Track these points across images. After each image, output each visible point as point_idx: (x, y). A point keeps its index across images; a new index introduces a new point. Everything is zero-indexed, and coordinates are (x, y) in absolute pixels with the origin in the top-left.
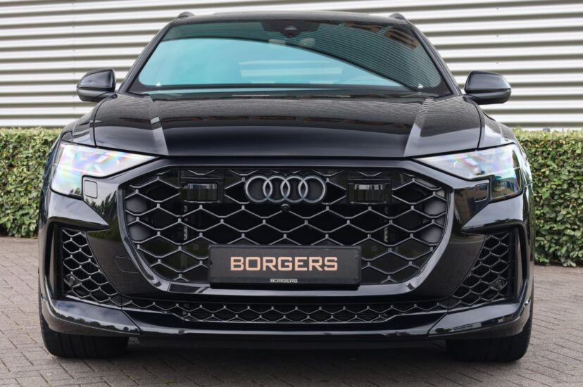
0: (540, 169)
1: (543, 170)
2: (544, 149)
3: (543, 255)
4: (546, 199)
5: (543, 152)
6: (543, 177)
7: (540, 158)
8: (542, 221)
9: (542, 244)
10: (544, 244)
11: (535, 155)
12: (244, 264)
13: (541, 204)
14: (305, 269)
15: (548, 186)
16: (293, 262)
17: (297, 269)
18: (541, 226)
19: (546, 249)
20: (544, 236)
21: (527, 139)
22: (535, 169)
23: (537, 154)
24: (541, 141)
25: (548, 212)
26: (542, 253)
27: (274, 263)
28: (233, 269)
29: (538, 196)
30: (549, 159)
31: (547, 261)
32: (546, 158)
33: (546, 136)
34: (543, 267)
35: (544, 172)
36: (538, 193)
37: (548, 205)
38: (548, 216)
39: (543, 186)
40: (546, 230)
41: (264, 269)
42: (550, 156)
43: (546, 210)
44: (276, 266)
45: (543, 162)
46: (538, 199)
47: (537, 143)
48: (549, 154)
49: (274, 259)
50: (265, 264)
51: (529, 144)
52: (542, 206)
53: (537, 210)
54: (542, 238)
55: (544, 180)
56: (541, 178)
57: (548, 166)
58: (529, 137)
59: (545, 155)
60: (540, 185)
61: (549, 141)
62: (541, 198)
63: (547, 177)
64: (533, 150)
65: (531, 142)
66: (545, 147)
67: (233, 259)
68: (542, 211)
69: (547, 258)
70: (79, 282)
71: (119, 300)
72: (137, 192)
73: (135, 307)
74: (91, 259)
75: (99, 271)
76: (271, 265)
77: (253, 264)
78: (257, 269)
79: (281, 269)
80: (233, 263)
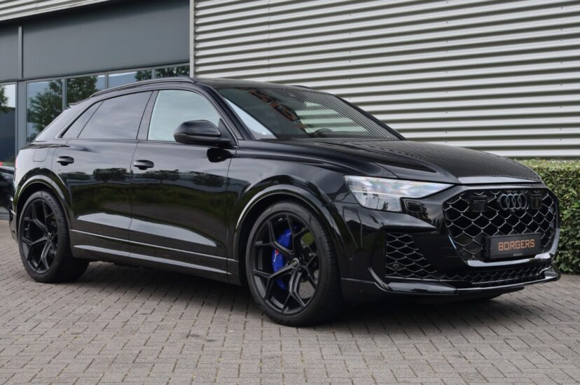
2: (567, 178)
5: (566, 181)
12: (504, 246)
16: (520, 243)
17: (522, 247)
24: (564, 172)
28: (499, 250)
32: (568, 186)
40: (569, 245)
41: (511, 249)
44: (515, 247)
47: (562, 173)
48: (570, 182)
49: (514, 242)
50: (511, 246)
54: (567, 252)
59: (568, 183)
61: (570, 172)
66: (567, 176)
67: (499, 243)
70: (403, 267)
71: (437, 275)
72: (451, 206)
73: (447, 279)
74: (417, 251)
75: (423, 258)
76: (513, 246)
77: (507, 246)
78: (508, 249)
79: (517, 248)
80: (500, 246)
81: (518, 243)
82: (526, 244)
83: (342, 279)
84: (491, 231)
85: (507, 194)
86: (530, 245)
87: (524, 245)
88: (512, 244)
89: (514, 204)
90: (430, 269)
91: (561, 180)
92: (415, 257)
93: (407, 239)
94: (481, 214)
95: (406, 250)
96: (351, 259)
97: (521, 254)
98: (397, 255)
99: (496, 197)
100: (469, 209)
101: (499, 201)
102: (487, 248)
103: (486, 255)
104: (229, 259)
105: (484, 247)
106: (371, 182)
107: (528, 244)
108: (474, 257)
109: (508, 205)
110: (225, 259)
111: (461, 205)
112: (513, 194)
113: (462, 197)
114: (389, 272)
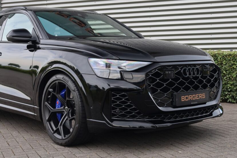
0: (232, 66)
1: (233, 66)
2: (234, 58)
3: (233, 100)
4: (235, 77)
5: (233, 59)
6: (233, 69)
7: (232, 61)
8: (233, 86)
9: (233, 95)
10: (234, 95)
11: (230, 60)
12: (185, 98)
13: (232, 80)
14: (198, 98)
15: (235, 73)
16: (196, 96)
17: (197, 99)
18: (233, 88)
19: (235, 97)
20: (234, 92)
21: (226, 54)
22: (230, 66)
23: (231, 60)
24: (232, 55)
25: (235, 83)
26: (233, 99)
27: (192, 97)
28: (182, 101)
29: (231, 77)
30: (235, 62)
31: (235, 102)
32: (234, 61)
33: (234, 53)
34: (234, 104)
35: (234, 67)
36: (231, 75)
37: (235, 80)
38: (235, 84)
39: (233, 72)
40: (234, 90)
41: (190, 100)
42: (236, 61)
43: (235, 82)
44: (192, 98)
45: (233, 63)
46: (231, 78)
47: (231, 56)
48: (235, 60)
49: (191, 96)
50: (190, 98)
51: (227, 56)
52: (233, 80)
53: (231, 82)
55: (234, 70)
56: (232, 69)
57: (235, 65)
58: (227, 53)
59: (234, 60)
60: (232, 72)
61: (235, 55)
62: (232, 77)
63: (235, 69)
64: (229, 58)
65: (228, 55)
66: (234, 57)
67: (182, 97)
68: (233, 82)
69: (235, 101)
70: (123, 112)
71: (143, 117)
72: (150, 76)
73: (149, 119)
74: (130, 103)
75: (134, 107)
76: (191, 98)
77: (187, 98)
78: (188, 100)
79: (193, 99)
80: (182, 99)
81: (194, 96)
82: (200, 96)
83: (87, 119)
84: (177, 89)
85: (187, 67)
86: (202, 97)
87: (198, 97)
88: (191, 97)
89: (192, 73)
90: (139, 113)
91: (230, 59)
92: (129, 106)
93: (124, 96)
94: (170, 80)
95: (124, 102)
96: (92, 108)
97: (196, 103)
98: (118, 105)
99: (180, 69)
100: (163, 76)
101: (182, 71)
102: (174, 100)
103: (174, 104)
104: (35, 107)
105: (172, 99)
106: (104, 62)
107: (201, 97)
108: (166, 105)
109: (188, 73)
110: (33, 106)
111: (157, 75)
112: (191, 67)
113: (158, 70)
114: (114, 115)
